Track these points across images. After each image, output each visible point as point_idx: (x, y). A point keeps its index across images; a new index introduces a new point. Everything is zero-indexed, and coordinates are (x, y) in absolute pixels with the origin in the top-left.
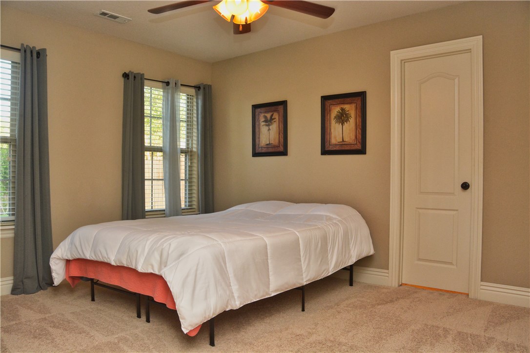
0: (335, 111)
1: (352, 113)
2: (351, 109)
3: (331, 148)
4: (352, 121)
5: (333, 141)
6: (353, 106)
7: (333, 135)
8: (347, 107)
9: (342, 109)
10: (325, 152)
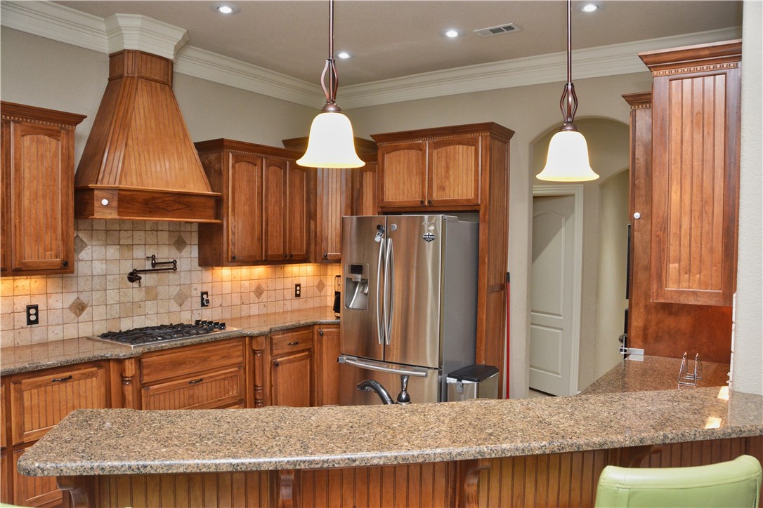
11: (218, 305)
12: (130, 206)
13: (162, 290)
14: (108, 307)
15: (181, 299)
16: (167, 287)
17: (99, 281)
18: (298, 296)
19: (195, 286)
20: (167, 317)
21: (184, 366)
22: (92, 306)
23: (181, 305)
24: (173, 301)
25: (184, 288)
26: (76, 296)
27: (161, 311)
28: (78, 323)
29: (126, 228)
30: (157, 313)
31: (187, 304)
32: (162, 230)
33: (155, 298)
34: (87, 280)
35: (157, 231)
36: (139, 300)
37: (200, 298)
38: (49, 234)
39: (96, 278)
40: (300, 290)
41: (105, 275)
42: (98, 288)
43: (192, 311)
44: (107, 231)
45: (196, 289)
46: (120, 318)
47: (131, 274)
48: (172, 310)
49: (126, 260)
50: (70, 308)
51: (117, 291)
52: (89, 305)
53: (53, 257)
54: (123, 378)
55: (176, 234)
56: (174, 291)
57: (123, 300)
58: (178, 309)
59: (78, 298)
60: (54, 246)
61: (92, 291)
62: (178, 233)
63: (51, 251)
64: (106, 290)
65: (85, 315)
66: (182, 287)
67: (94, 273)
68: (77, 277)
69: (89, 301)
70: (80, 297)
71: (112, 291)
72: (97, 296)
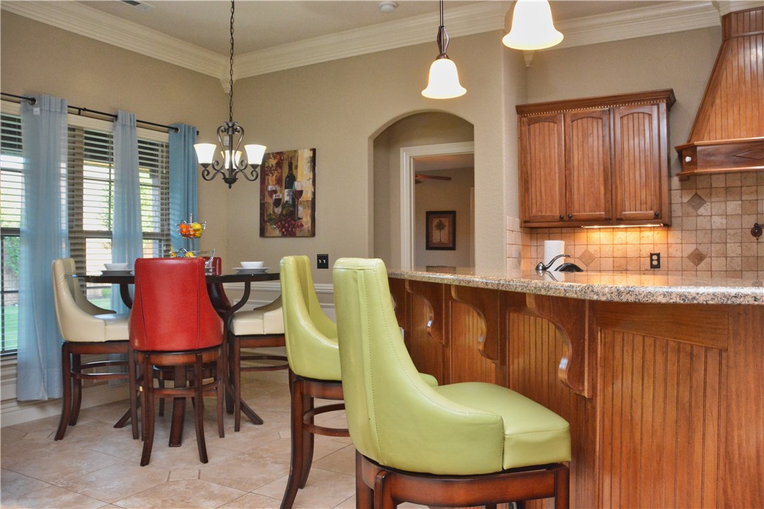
0: (436, 222)
1: (447, 224)
2: (446, 221)
3: (432, 246)
4: (446, 229)
5: (434, 241)
6: (447, 220)
7: (434, 237)
8: (443, 220)
9: (440, 221)
10: (428, 248)
14: (728, 259)
17: (718, 234)
22: (711, 257)
26: (695, 248)
28: (697, 271)
29: (748, 184)
34: (706, 233)
38: (644, 191)
39: (716, 231)
41: (726, 229)
42: (717, 240)
44: (728, 188)
46: (742, 271)
47: (753, 228)
49: (749, 214)
50: (689, 257)
51: (739, 244)
52: (708, 256)
53: (647, 209)
57: (747, 254)
59: (697, 249)
60: (648, 201)
61: (711, 243)
63: (646, 204)
64: (726, 243)
65: (703, 265)
67: (714, 227)
68: (696, 230)
69: (708, 252)
70: (699, 248)
71: (733, 244)
72: (716, 248)
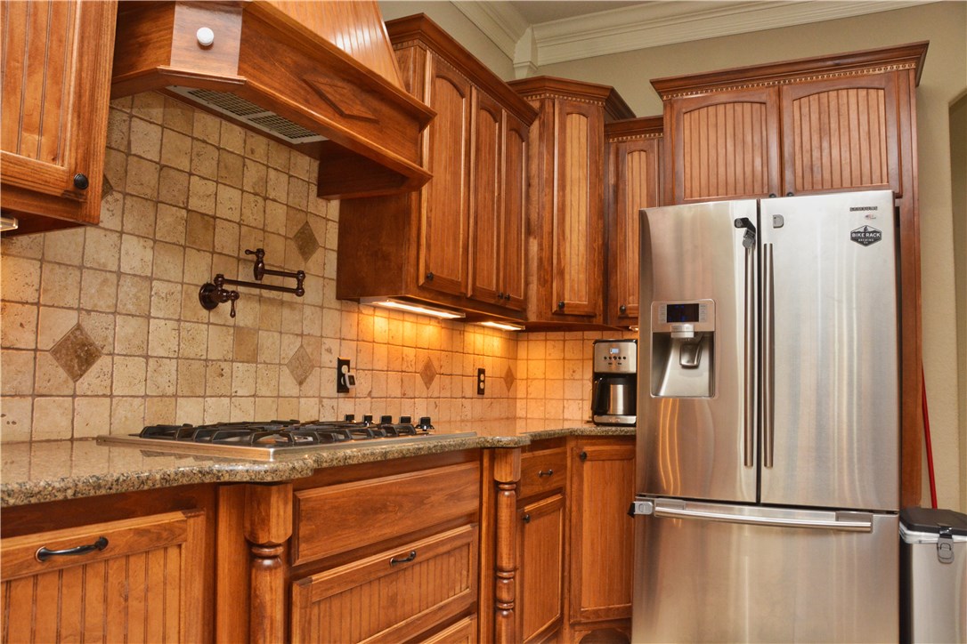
11: (366, 392)
12: (267, 66)
13: (267, 339)
14: (151, 362)
15: (302, 369)
16: (276, 335)
17: (134, 290)
18: (481, 392)
19: (328, 343)
20: (275, 407)
21: (382, 516)
22: (111, 354)
23: (301, 383)
24: (286, 371)
25: (309, 344)
26: (74, 322)
27: (264, 391)
28: (74, 396)
29: (204, 171)
30: (254, 396)
31: (312, 380)
32: (274, 200)
33: (253, 359)
34: (105, 281)
35: (266, 199)
36: (220, 357)
37: (336, 371)
38: (39, 77)
39: (128, 279)
40: (484, 381)
41: (150, 279)
42: (131, 308)
43: (321, 398)
44: (162, 167)
45: (329, 351)
46: (175, 396)
47: (206, 287)
48: (284, 392)
49: (199, 250)
50: (55, 352)
51: (175, 325)
52: (105, 351)
53: (44, 152)
54: (252, 551)
55: (300, 216)
56: (290, 346)
57: (188, 351)
58: (295, 391)
59: (79, 327)
60: (50, 121)
61: (115, 313)
62: (303, 215)
63: (41, 133)
64: (148, 317)
65: (92, 379)
66: (305, 341)
67: (125, 268)
68: (81, 268)
69: (106, 338)
70: (84, 324)
71: (163, 322)
72: (126, 328)
